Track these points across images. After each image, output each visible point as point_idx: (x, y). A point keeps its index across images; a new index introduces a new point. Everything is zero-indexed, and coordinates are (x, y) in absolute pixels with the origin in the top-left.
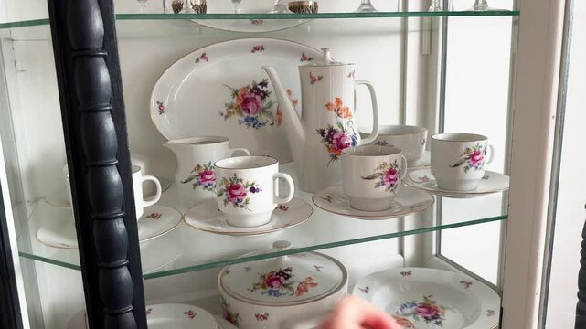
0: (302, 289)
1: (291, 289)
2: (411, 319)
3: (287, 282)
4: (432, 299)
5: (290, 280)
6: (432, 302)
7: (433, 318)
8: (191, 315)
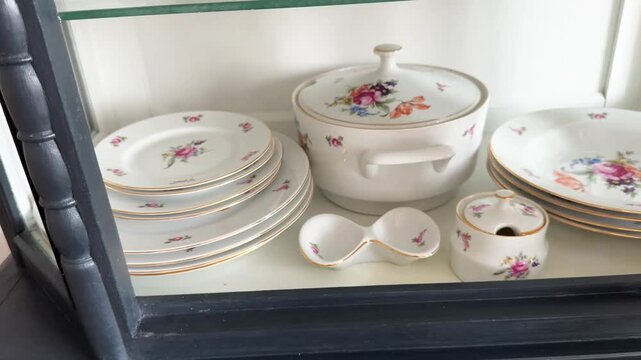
0: (403, 110)
1: (386, 108)
2: (583, 179)
3: (384, 99)
4: (631, 157)
5: (389, 97)
6: (629, 162)
7: (621, 182)
8: (246, 127)
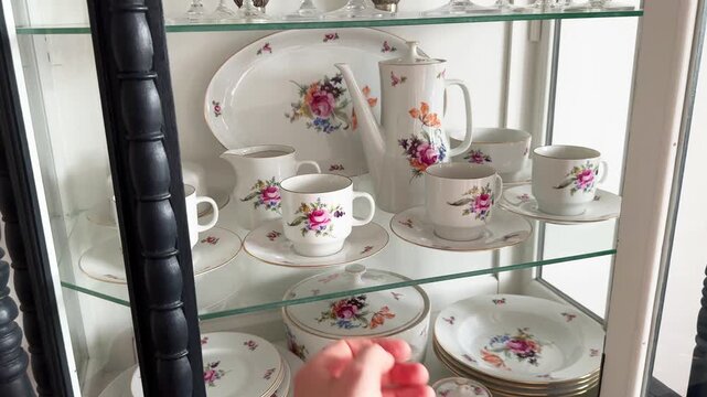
0: (377, 320)
1: (365, 320)
2: (502, 355)
3: (360, 312)
4: (528, 333)
5: (364, 309)
6: (528, 336)
7: (528, 355)
8: (251, 345)
